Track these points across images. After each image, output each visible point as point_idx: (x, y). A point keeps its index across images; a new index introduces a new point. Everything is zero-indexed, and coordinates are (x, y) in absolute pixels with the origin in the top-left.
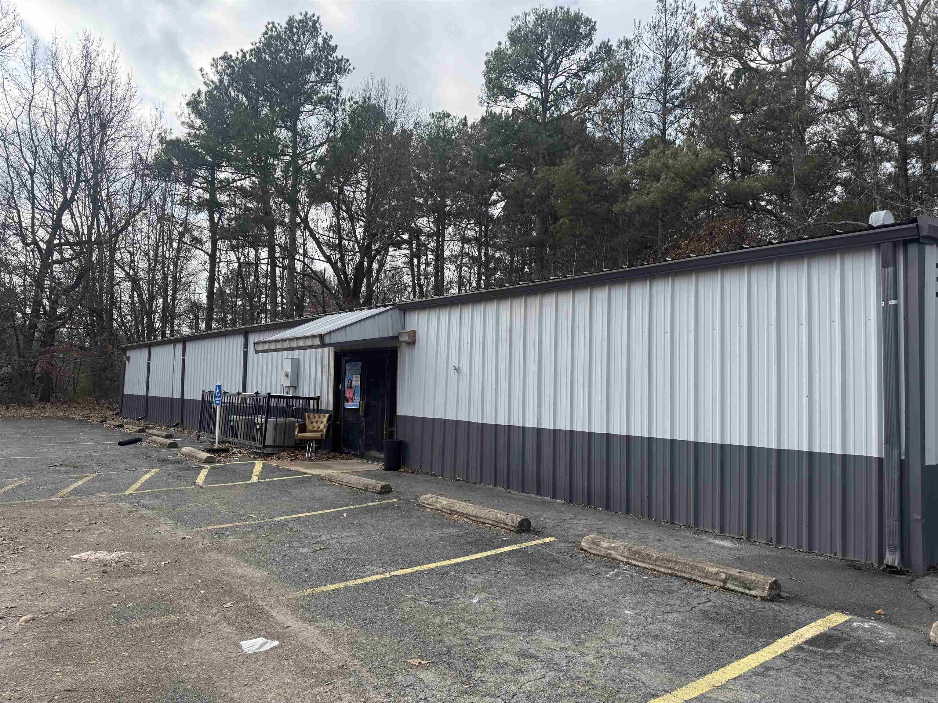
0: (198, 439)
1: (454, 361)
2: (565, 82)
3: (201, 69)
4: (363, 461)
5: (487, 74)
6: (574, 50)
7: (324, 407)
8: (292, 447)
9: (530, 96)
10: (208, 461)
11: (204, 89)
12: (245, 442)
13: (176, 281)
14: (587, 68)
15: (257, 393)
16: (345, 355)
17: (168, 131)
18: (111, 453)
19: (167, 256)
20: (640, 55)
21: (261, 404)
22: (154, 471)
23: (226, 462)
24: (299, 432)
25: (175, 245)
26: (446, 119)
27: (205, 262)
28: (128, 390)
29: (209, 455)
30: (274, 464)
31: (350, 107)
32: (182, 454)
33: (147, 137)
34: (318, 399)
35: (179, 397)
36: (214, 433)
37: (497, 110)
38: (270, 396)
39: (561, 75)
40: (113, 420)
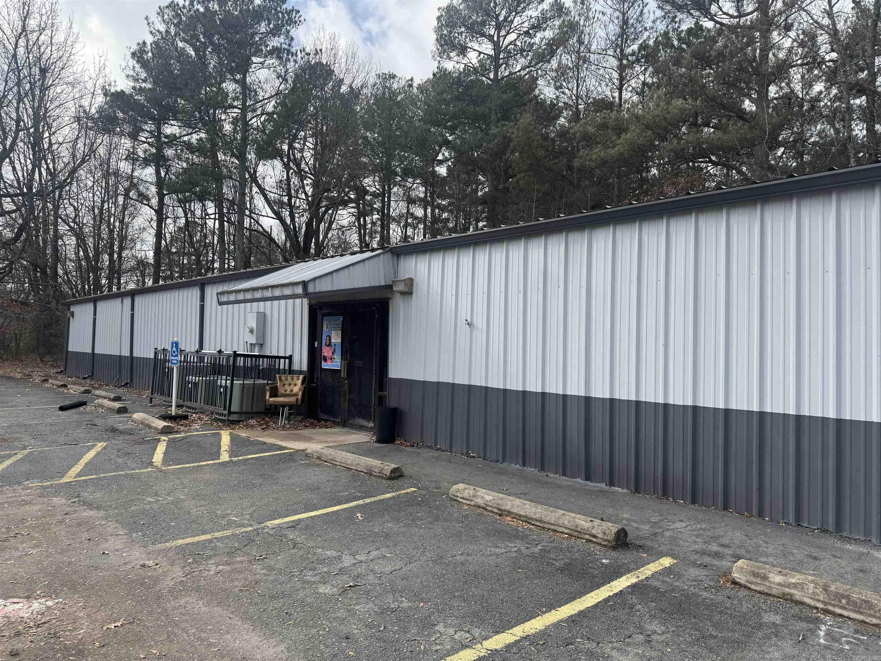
0: (151, 403)
1: (464, 314)
2: (515, 40)
3: (147, 17)
4: (345, 430)
5: (439, 29)
6: (525, 8)
7: (296, 367)
8: (260, 413)
9: (480, 53)
10: (166, 431)
11: (150, 40)
12: (207, 407)
13: (123, 238)
14: (537, 27)
15: (220, 352)
16: (321, 309)
17: (113, 83)
18: (49, 420)
19: (113, 212)
20: (596, 11)
21: (221, 363)
22: (100, 445)
23: (186, 432)
24: (271, 396)
25: (121, 199)
26: (392, 80)
27: (152, 219)
28: (72, 348)
29: (165, 424)
30: (243, 434)
31: (302, 58)
32: (133, 421)
33: (90, 85)
34: (290, 358)
35: (128, 354)
36: (170, 395)
37: (449, 66)
38: (236, 355)
39: (513, 32)
40: (56, 379)
